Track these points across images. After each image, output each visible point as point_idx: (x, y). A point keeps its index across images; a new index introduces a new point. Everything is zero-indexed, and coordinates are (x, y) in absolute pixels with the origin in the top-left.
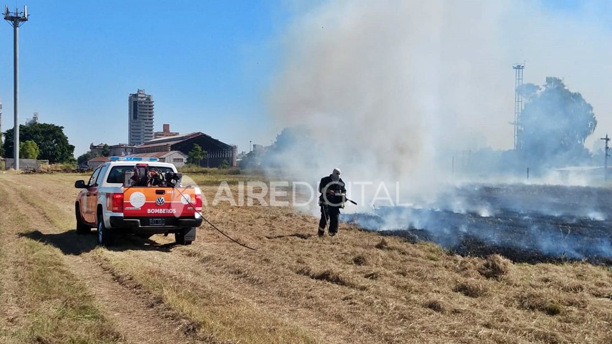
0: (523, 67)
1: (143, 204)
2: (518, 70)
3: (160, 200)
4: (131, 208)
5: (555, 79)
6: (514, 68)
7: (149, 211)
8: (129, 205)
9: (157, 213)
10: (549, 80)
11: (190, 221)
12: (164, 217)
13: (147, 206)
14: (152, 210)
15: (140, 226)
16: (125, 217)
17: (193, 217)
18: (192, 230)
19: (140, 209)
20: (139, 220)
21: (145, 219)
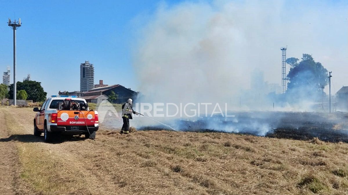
0: (286, 49)
1: (68, 119)
2: (283, 51)
3: (77, 117)
4: (61, 121)
5: (308, 55)
6: (281, 50)
7: (71, 123)
8: (60, 119)
9: (75, 124)
10: (305, 55)
11: (92, 128)
12: (78, 126)
13: (69, 120)
14: (72, 122)
15: (66, 130)
16: (58, 126)
17: (94, 126)
18: (93, 133)
19: (66, 121)
20: (65, 127)
21: (69, 127)
